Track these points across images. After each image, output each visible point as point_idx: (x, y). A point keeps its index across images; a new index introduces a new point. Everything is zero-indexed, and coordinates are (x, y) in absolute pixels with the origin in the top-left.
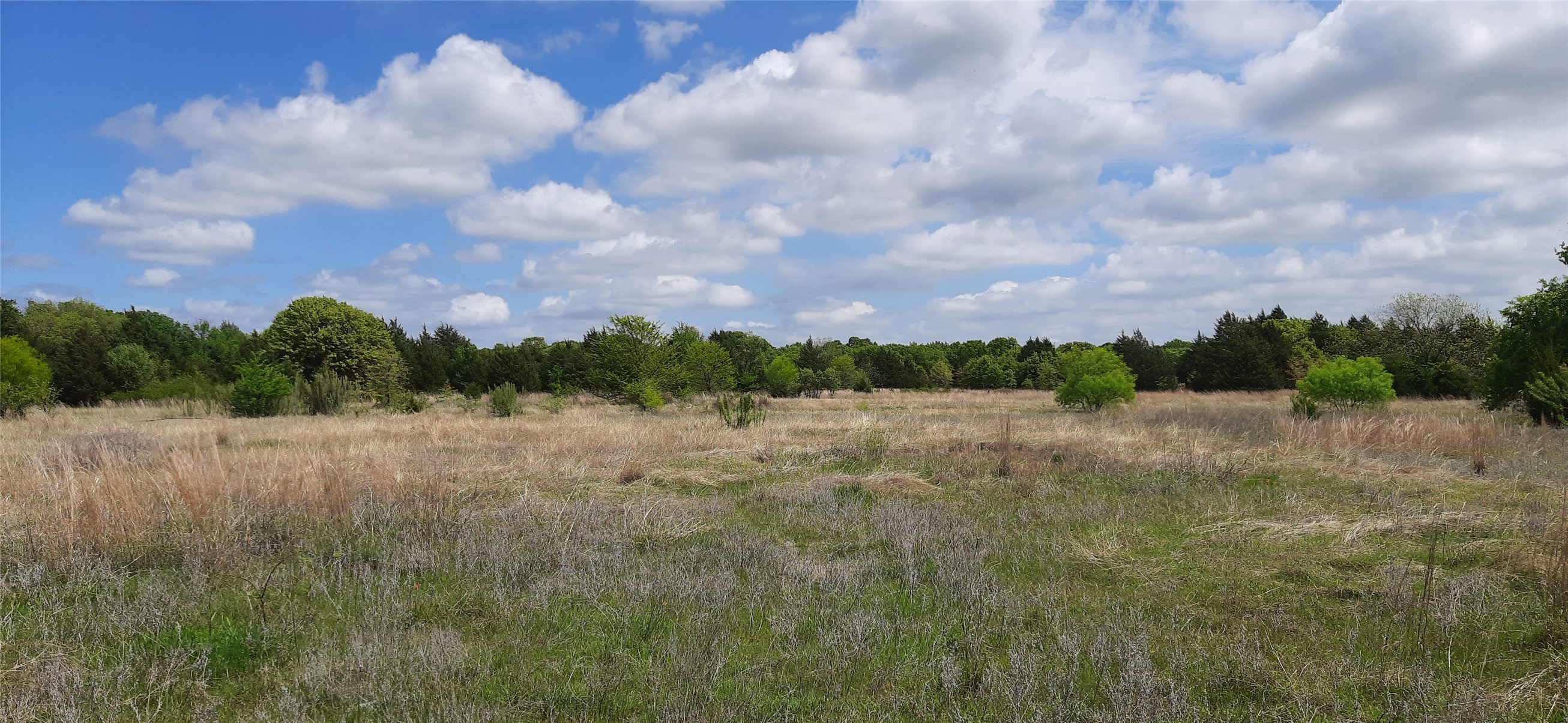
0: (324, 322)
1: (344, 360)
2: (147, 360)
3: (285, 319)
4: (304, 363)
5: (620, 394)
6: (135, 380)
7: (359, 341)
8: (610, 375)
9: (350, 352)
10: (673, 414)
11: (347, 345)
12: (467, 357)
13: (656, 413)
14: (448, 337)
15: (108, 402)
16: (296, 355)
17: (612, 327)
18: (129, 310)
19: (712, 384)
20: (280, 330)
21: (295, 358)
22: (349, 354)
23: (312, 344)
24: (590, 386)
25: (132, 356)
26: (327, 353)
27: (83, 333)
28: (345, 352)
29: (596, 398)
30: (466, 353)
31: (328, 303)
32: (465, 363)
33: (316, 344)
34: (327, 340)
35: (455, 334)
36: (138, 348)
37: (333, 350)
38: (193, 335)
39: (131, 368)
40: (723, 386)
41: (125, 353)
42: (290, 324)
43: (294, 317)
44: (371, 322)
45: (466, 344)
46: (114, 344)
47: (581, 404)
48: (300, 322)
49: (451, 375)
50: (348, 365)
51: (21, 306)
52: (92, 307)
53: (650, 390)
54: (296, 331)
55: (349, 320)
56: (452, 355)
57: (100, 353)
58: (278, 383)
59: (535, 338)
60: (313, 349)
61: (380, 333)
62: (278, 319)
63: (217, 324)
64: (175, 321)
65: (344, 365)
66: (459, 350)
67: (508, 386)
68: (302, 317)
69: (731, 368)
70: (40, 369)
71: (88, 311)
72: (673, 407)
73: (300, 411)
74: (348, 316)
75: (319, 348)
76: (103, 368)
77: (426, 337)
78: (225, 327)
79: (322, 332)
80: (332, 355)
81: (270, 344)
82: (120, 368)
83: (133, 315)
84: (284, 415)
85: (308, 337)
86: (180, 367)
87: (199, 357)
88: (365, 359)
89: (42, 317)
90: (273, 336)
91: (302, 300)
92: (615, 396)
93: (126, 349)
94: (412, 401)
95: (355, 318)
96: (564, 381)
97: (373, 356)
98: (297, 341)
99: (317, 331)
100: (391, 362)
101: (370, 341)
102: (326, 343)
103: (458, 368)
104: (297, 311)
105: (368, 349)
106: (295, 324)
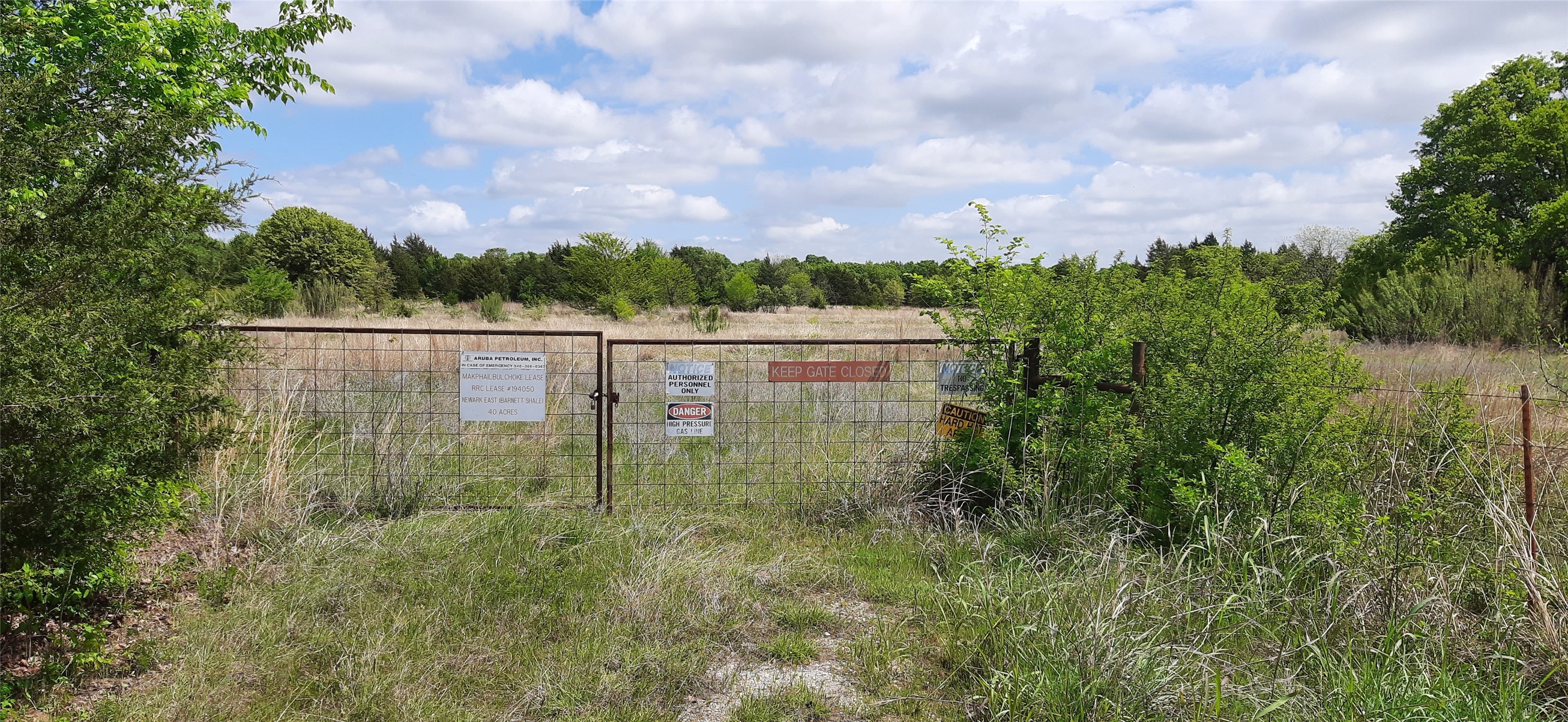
0: (307, 231)
1: (326, 268)
3: (269, 227)
4: (289, 269)
5: (591, 305)
7: (340, 251)
8: (582, 287)
9: (332, 260)
10: (643, 324)
11: (328, 254)
12: (438, 267)
13: (631, 323)
14: (416, 247)
16: (280, 262)
17: (584, 243)
19: (675, 298)
20: (266, 238)
21: (281, 265)
22: (331, 262)
23: (296, 253)
24: (563, 298)
26: (310, 261)
28: (327, 260)
29: (569, 309)
30: (437, 263)
31: (309, 213)
32: (435, 272)
33: (299, 253)
34: (310, 249)
35: (422, 244)
37: (315, 258)
40: (685, 301)
42: (274, 233)
43: (278, 226)
44: (351, 232)
45: (437, 255)
47: (556, 313)
48: (285, 232)
49: (423, 284)
50: (331, 273)
53: (623, 303)
54: (281, 240)
55: (330, 229)
56: (422, 263)
58: (283, 288)
59: (497, 249)
60: (297, 257)
61: (357, 242)
62: (263, 228)
65: (327, 273)
66: (430, 260)
67: (495, 296)
68: (287, 227)
69: (693, 284)
72: (643, 317)
73: (303, 314)
74: (329, 227)
75: (303, 256)
77: (396, 247)
79: (305, 241)
80: (315, 263)
81: (258, 251)
85: (294, 246)
88: (347, 268)
90: (259, 244)
91: (285, 210)
92: (587, 307)
94: (403, 307)
95: (336, 229)
96: (536, 292)
97: (354, 265)
98: (283, 248)
99: (300, 240)
100: (370, 270)
101: (350, 250)
102: (309, 252)
103: (430, 277)
104: (281, 220)
105: (349, 258)
106: (280, 232)
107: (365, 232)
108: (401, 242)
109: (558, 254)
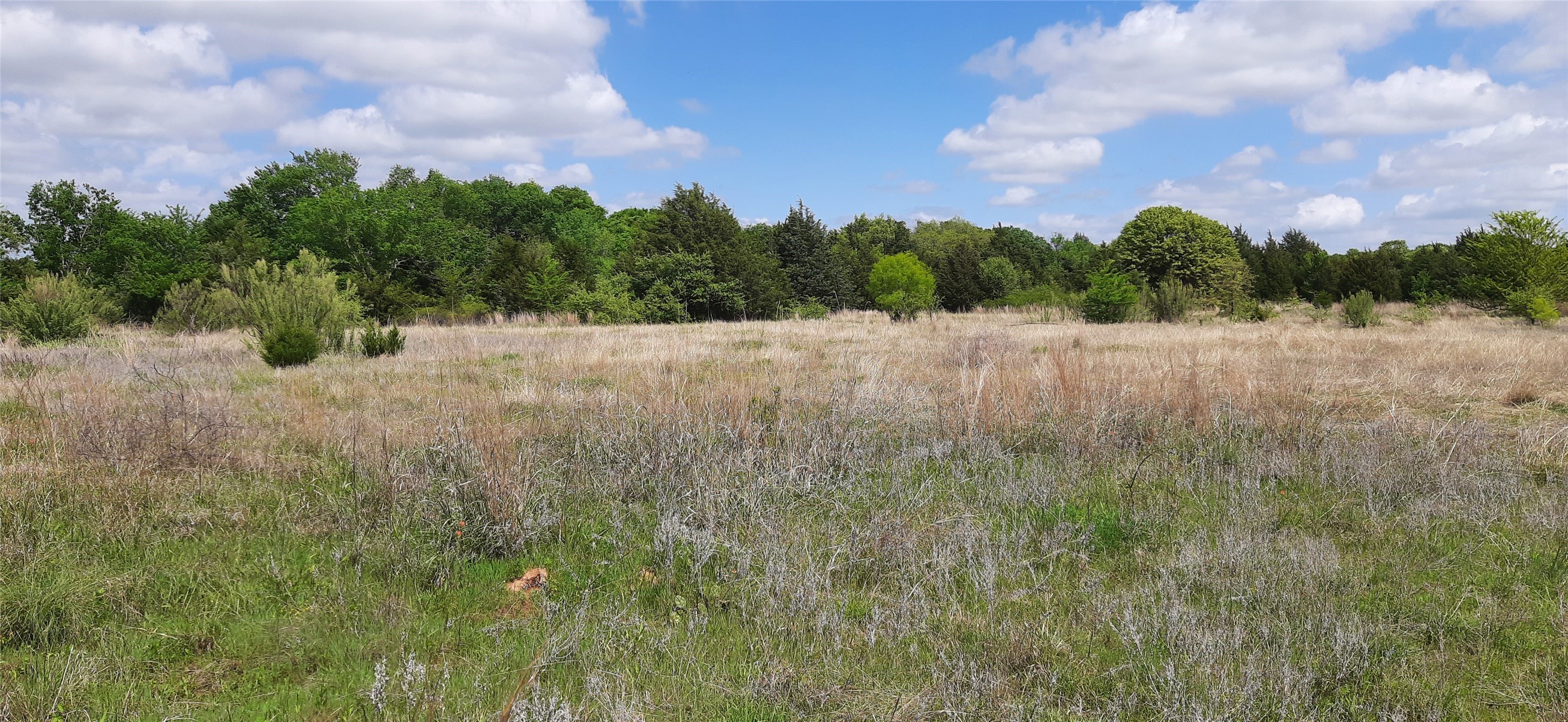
0: (1170, 231)
1: (1188, 267)
2: (1012, 271)
3: (1132, 229)
4: (1149, 272)
5: (1501, 305)
6: (1001, 289)
7: (1203, 250)
8: (1489, 283)
9: (1195, 260)
11: (1191, 253)
12: (1317, 264)
13: (1549, 327)
14: (1296, 243)
15: (979, 308)
16: (1141, 264)
17: (1496, 225)
18: (997, 226)
20: (1128, 240)
21: (1142, 267)
22: (1193, 262)
23: (1157, 254)
24: (1464, 295)
25: (1000, 267)
26: (1171, 262)
27: (961, 247)
28: (1189, 260)
29: (1469, 309)
30: (1316, 260)
31: (1173, 212)
32: (1314, 269)
33: (1161, 254)
34: (1172, 250)
35: (1304, 239)
36: (1004, 261)
37: (1177, 259)
38: (1049, 248)
39: (998, 278)
41: (996, 265)
42: (1136, 234)
43: (1141, 228)
44: (1217, 229)
45: (1315, 250)
46: (985, 256)
47: (1451, 315)
48: (1147, 232)
49: (1298, 283)
50: (1192, 273)
51: (911, 226)
52: (966, 225)
53: (1542, 301)
54: (1143, 241)
55: (1194, 228)
56: (1300, 261)
57: (974, 265)
58: (1125, 291)
59: (1395, 243)
60: (1158, 259)
61: (1224, 240)
62: (1126, 230)
63: (1070, 237)
64: (1035, 235)
65: (1188, 272)
66: (1308, 256)
67: (1364, 295)
68: (1150, 228)
70: (926, 278)
71: (963, 228)
73: (1146, 318)
74: (1192, 225)
75: (1164, 257)
76: (976, 277)
77: (1271, 244)
78: (1078, 238)
79: (1167, 240)
80: (1176, 264)
81: (1119, 254)
82: (990, 278)
83: (1000, 231)
84: (1131, 322)
85: (1154, 247)
86: (1039, 278)
87: (1054, 268)
88: (1209, 267)
89: (927, 235)
90: (1121, 246)
91: (1149, 210)
92: (1494, 307)
93: (995, 261)
94: (1257, 309)
95: (1199, 227)
96: (1430, 288)
97: (1217, 265)
98: (1143, 251)
99: (1162, 241)
100: (1236, 269)
101: (1214, 249)
102: (1170, 253)
103: (1306, 275)
104: (1144, 222)
105: (1212, 258)
106: (1142, 234)
107: (1238, 230)
108: (1279, 240)
109: (1466, 243)
